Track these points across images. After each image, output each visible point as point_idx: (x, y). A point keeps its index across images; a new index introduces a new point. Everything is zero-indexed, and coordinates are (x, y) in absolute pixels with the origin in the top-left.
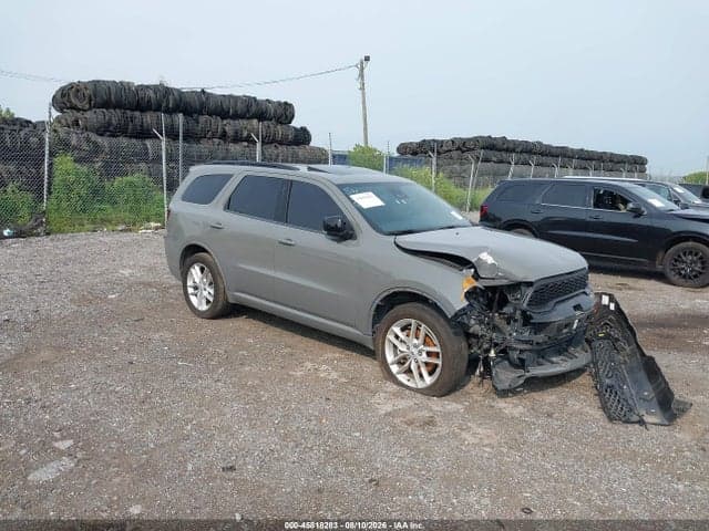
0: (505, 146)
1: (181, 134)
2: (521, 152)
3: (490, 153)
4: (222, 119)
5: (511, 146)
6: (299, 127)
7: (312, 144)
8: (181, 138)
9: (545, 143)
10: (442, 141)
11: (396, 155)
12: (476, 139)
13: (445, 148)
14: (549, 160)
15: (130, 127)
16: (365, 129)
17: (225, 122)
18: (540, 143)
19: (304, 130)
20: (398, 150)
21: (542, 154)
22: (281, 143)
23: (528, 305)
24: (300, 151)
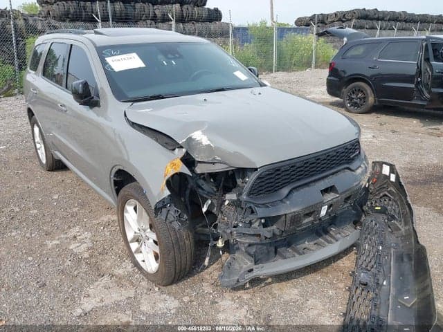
0: (376, 16)
1: (110, 17)
2: (389, 20)
3: (363, 22)
4: (153, 5)
5: (381, 15)
6: (212, 8)
7: (222, 21)
8: (111, 19)
9: (408, 12)
10: (328, 15)
11: (294, 26)
12: (353, 12)
13: (330, 20)
14: (412, 26)
15: (84, 14)
16: (272, 8)
17: (155, 7)
18: (405, 12)
19: (216, 10)
20: (296, 23)
21: (406, 21)
22: (197, 21)
23: (250, 194)
24: (212, 26)
